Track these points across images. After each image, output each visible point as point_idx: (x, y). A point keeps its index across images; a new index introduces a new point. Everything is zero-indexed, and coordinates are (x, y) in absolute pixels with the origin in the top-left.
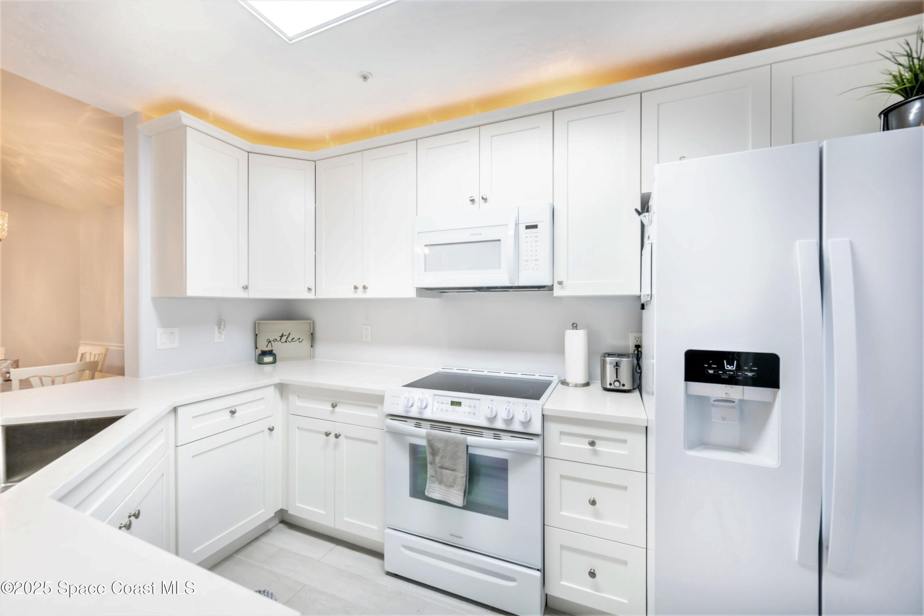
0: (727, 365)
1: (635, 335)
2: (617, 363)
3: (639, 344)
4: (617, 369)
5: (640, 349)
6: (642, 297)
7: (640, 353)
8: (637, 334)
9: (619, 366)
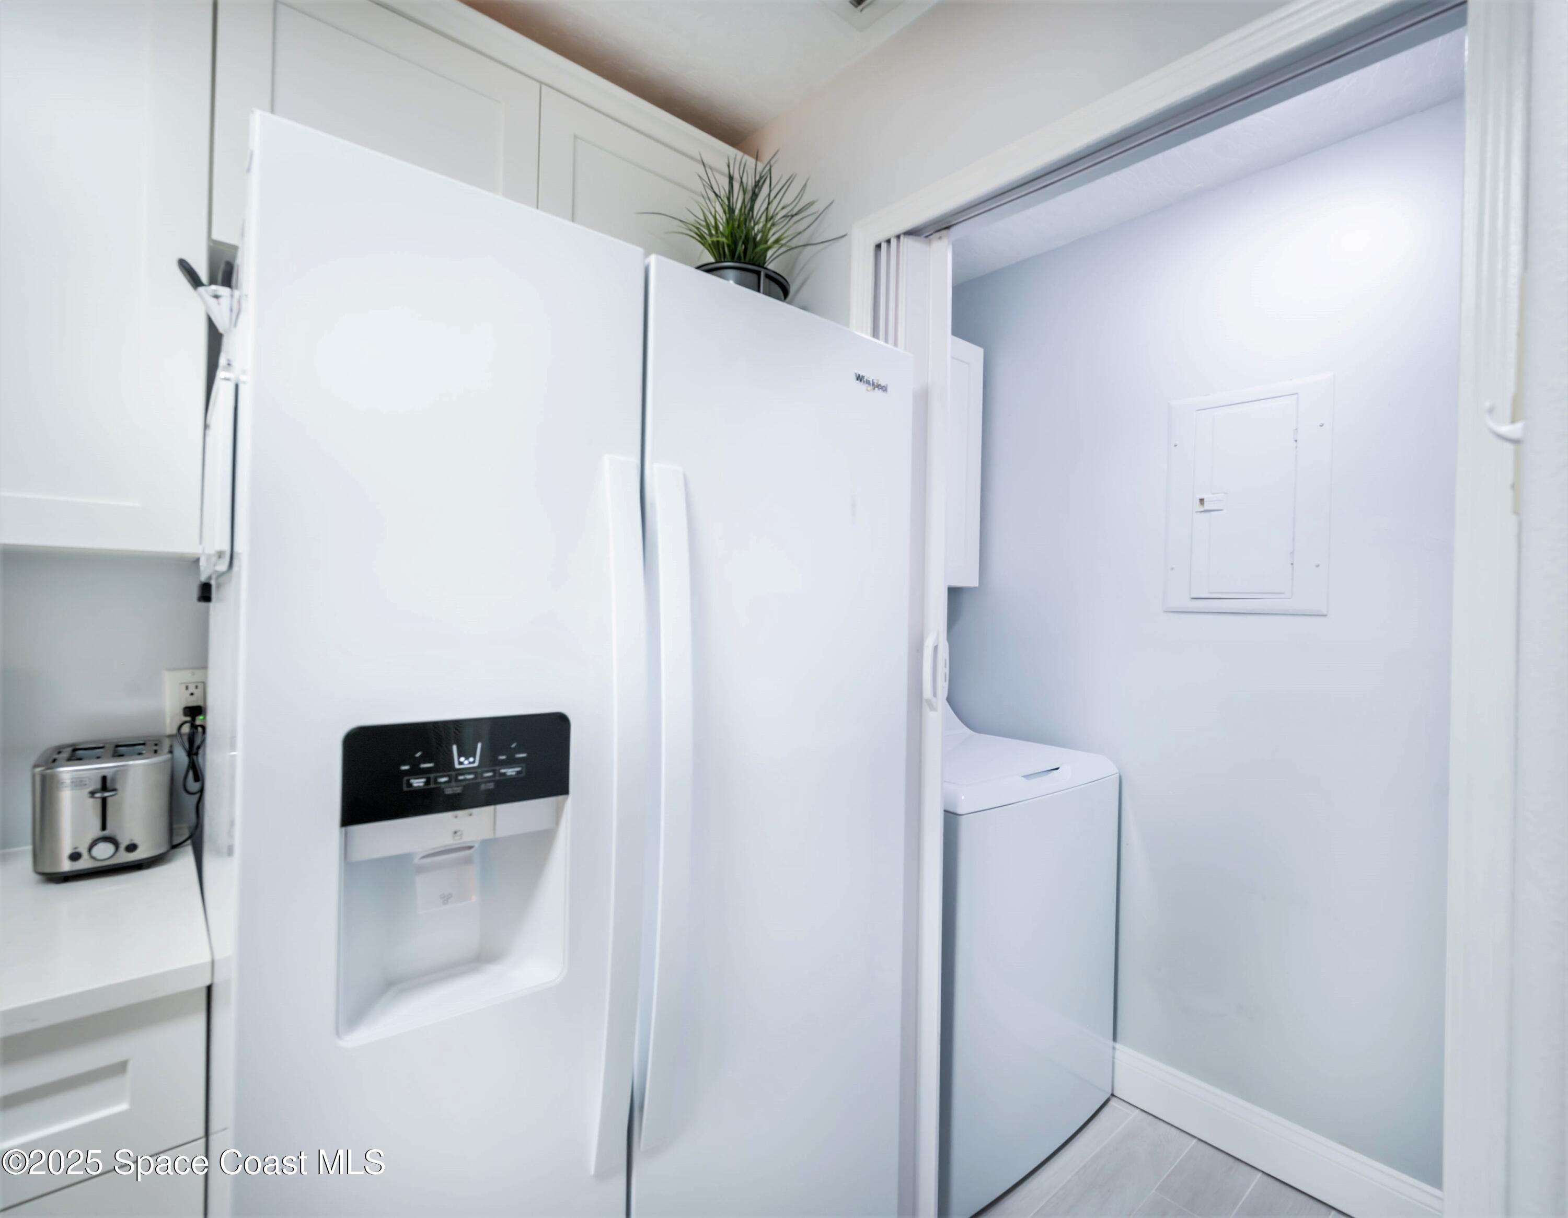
0: (459, 756)
1: (187, 676)
2: (104, 779)
3: (200, 703)
4: (104, 801)
5: (201, 717)
6: (202, 563)
7: (200, 729)
8: (193, 674)
9: (114, 790)
